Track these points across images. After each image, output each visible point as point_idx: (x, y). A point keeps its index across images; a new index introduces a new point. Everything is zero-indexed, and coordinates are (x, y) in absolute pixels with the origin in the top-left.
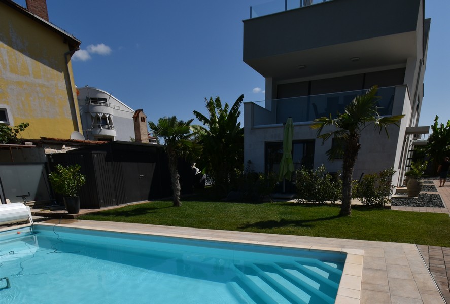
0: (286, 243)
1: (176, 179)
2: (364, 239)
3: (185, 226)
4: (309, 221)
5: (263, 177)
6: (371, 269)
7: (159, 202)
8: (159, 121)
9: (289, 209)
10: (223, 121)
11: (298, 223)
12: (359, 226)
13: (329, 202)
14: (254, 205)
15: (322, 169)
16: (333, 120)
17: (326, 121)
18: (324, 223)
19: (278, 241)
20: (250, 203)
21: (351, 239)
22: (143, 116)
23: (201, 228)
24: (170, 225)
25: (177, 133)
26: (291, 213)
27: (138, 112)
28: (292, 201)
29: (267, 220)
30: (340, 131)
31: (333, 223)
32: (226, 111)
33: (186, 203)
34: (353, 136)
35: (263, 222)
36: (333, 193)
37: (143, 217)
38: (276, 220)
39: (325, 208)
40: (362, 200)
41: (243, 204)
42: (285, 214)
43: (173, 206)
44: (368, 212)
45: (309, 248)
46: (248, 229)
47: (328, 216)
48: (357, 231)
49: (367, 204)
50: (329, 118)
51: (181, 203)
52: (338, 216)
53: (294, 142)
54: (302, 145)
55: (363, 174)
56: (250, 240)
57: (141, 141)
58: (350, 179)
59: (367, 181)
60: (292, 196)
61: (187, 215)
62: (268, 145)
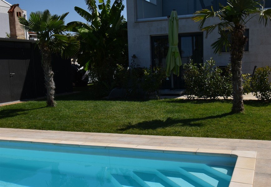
0: (170, 146)
1: (50, 77)
2: (258, 139)
3: (58, 129)
4: (198, 119)
5: (148, 72)
6: (264, 174)
7: (32, 102)
8: (31, 15)
9: (177, 107)
10: (106, 15)
11: (186, 122)
12: (254, 124)
13: (222, 98)
14: (138, 103)
15: (211, 63)
16: (215, 13)
17: (208, 13)
18: (215, 121)
19: (160, 144)
20: (135, 101)
21: (244, 138)
22: (19, 11)
23: (75, 131)
24: (40, 129)
25: (50, 28)
26: (179, 111)
27: (13, 7)
28: (182, 97)
29: (151, 120)
30: (224, 24)
31: (225, 121)
32: (108, 6)
33: (63, 102)
34: (238, 28)
35: (147, 122)
36: (225, 88)
37: (10, 120)
38: (162, 120)
39: (217, 104)
40: (257, 94)
41: (127, 102)
42: (172, 112)
43: (47, 107)
44: (264, 107)
45: (195, 151)
46: (128, 131)
47: (220, 114)
48: (251, 130)
49: (263, 99)
50: (210, 9)
51: (55, 102)
52: (231, 113)
53: (180, 36)
54: (191, 38)
55: (255, 67)
56: (129, 143)
57: (17, 36)
58: (239, 73)
59: (260, 74)
60: (181, 92)
61: (61, 116)
62: (154, 39)
